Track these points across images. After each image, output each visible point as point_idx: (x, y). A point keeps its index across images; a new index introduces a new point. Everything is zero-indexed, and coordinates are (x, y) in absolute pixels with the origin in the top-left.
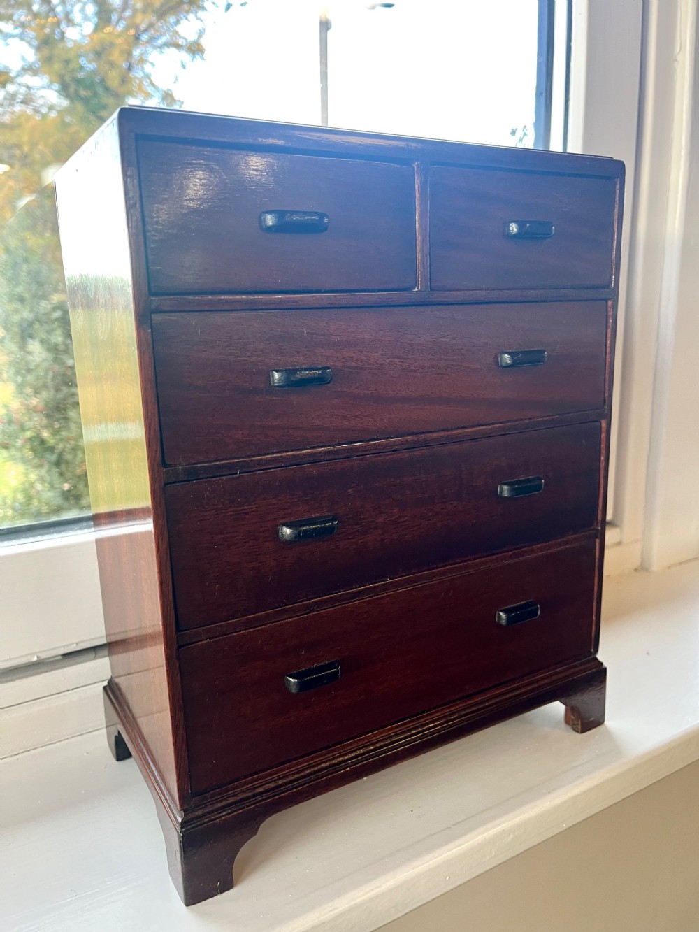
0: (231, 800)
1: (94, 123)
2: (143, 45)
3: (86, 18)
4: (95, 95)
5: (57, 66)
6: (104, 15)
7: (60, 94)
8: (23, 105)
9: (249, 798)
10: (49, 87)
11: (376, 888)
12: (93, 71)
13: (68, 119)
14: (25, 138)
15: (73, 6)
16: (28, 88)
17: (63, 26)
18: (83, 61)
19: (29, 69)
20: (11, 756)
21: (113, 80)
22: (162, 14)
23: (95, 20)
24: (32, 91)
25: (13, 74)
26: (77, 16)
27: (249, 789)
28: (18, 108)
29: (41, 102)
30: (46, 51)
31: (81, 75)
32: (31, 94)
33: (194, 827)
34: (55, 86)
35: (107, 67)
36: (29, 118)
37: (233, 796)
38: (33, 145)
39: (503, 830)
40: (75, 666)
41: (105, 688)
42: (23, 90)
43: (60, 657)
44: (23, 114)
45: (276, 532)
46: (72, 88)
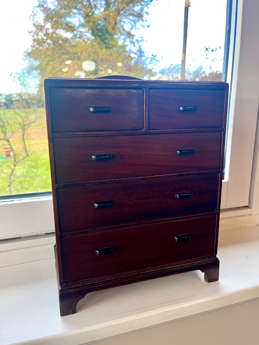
0: (76, 286)
1: (102, 44)
2: (121, 15)
3: (102, 7)
4: (104, 34)
5: (91, 24)
6: (108, 5)
7: (91, 34)
8: (79, 38)
9: (82, 286)
10: (88, 32)
11: (119, 321)
12: (103, 25)
13: (94, 43)
14: (79, 51)
15: (97, 2)
16: (81, 32)
17: (94, 10)
18: (100, 22)
19: (82, 25)
20: (27, 263)
21: (110, 29)
22: (128, 4)
23: (105, 7)
24: (82, 33)
25: (76, 27)
26: (99, 6)
27: (82, 283)
28: (78, 39)
29: (85, 37)
30: (87, 19)
31: (99, 27)
32: (82, 34)
33: (64, 292)
34: (90, 31)
35: (108, 24)
36: (80, 43)
37: (77, 285)
38: (82, 53)
39: (168, 311)
40: (47, 238)
41: (54, 246)
42: (79, 33)
43: (44, 234)
44: (79, 42)
45: (93, 205)
46: (96, 32)
